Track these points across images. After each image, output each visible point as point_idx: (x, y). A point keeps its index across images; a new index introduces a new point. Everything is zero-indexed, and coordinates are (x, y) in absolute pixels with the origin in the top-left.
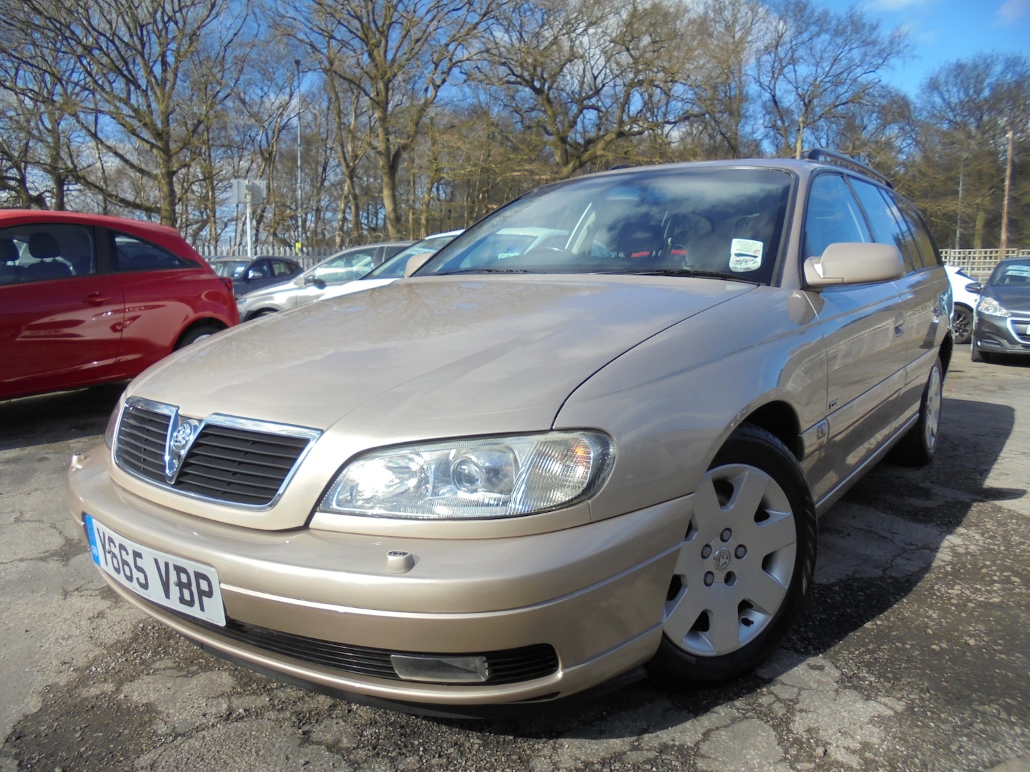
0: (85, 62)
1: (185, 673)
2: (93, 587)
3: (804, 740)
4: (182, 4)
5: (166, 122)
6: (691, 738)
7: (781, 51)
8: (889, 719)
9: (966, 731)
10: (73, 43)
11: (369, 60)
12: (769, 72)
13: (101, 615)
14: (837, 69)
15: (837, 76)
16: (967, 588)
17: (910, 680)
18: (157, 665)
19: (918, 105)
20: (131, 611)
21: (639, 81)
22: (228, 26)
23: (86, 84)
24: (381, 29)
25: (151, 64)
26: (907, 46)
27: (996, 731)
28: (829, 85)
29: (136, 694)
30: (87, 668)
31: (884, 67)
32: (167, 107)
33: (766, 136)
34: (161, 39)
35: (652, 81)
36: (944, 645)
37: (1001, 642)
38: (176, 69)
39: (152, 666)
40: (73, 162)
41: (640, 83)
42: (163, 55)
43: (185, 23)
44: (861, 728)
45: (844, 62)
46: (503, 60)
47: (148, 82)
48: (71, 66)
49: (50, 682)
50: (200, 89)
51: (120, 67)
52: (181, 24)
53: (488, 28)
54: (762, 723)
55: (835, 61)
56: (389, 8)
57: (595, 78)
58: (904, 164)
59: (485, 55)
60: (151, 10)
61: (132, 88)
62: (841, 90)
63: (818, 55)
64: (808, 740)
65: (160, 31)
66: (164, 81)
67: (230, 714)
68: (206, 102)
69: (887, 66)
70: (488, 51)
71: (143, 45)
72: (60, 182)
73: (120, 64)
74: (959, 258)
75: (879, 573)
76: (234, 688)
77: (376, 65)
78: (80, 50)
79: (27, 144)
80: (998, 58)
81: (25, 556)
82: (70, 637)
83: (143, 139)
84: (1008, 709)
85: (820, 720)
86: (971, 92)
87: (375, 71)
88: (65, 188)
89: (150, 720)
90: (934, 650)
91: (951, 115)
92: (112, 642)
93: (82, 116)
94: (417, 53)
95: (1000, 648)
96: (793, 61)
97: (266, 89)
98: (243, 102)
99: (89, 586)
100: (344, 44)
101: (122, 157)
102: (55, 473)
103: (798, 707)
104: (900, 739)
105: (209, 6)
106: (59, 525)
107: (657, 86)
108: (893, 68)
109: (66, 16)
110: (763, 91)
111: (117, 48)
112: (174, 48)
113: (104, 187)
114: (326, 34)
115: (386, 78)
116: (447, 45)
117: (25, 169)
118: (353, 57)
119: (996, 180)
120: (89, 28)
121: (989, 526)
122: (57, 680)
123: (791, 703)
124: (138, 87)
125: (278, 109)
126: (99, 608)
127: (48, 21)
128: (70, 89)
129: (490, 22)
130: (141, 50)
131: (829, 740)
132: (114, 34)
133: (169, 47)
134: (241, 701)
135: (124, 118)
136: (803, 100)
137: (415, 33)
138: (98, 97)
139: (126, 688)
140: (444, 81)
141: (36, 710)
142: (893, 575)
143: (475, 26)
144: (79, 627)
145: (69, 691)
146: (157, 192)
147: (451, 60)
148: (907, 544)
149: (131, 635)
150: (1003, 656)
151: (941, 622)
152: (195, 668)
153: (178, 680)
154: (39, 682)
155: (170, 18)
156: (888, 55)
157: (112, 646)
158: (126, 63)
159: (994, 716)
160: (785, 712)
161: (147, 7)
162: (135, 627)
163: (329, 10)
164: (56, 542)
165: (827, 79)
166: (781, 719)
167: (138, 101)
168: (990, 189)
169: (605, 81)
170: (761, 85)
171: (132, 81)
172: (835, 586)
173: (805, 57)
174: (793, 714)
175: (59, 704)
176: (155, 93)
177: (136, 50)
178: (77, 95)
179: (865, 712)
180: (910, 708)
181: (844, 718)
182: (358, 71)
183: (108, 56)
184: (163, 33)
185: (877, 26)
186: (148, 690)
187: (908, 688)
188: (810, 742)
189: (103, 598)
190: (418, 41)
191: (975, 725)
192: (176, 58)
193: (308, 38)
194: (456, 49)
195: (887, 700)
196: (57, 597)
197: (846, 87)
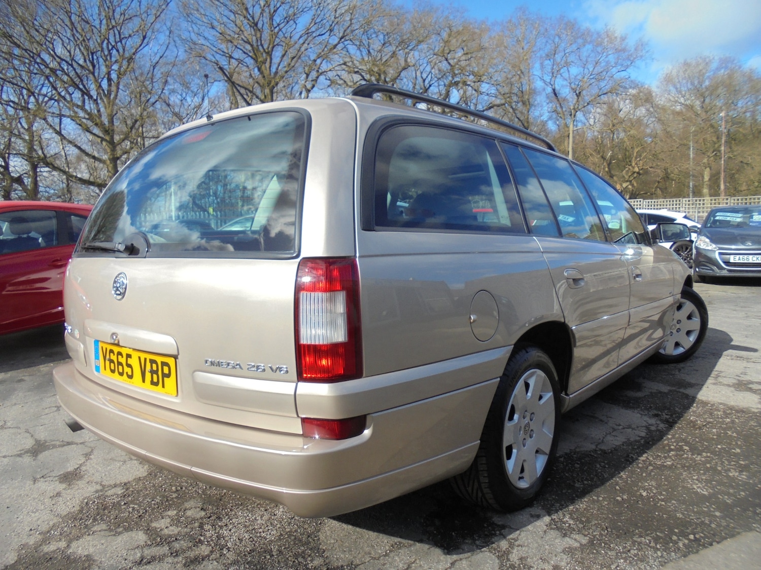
0: (51, 79)
1: (114, 533)
2: (54, 475)
3: (516, 565)
4: (122, 36)
5: (111, 122)
6: (442, 566)
7: (558, 57)
8: (576, 549)
9: (624, 555)
10: (42, 67)
11: (259, 73)
12: (550, 73)
13: (58, 494)
14: (598, 69)
15: (599, 74)
16: (652, 455)
17: (596, 522)
18: (95, 528)
19: (658, 93)
20: (79, 491)
21: (455, 82)
22: (156, 51)
23: (52, 95)
24: (267, 51)
25: (100, 81)
26: (647, 52)
27: (645, 555)
28: (593, 80)
29: (80, 548)
30: (48, 532)
31: (632, 67)
32: (112, 111)
33: (550, 118)
34: (107, 63)
35: (465, 82)
36: (625, 497)
37: (664, 493)
38: (118, 83)
39: (92, 529)
40: (43, 153)
41: (456, 84)
42: (109, 74)
43: (124, 50)
44: (556, 556)
45: (603, 64)
46: (356, 70)
47: (98, 94)
48: (42, 82)
49: (23, 542)
50: (136, 97)
51: (77, 83)
52: (121, 51)
53: (345, 47)
54: (491, 555)
55: (596, 64)
56: (272, 35)
57: (424, 81)
58: (650, 135)
59: (344, 67)
60: (99, 41)
61: (86, 98)
62: (602, 84)
63: (584, 59)
64: (519, 565)
65: (106, 56)
66: (110, 92)
67: (142, 560)
68: (141, 106)
69: (635, 67)
70: (345, 64)
71: (94, 66)
72: (34, 167)
73: (77, 80)
74: (689, 205)
75: (593, 447)
76: (146, 542)
77: (264, 77)
78: (47, 71)
79: (10, 140)
80: (713, 58)
81: (7, 454)
82: (37, 510)
83: (94, 134)
84: (657, 540)
85: (529, 551)
86: (696, 83)
87: (263, 81)
88: (38, 170)
89: (89, 566)
90: (618, 500)
91: (682, 100)
92: (66, 514)
93: (50, 119)
94: (293, 67)
95: (663, 497)
96: (567, 64)
97: (184, 95)
98: (169, 105)
99: (51, 474)
100: (240, 61)
101: (79, 148)
102: (29, 391)
103: (516, 543)
104: (580, 562)
105: (142, 38)
106: (31, 430)
107: (469, 85)
108: (638, 68)
109: (37, 47)
110: (546, 86)
111: (74, 69)
112: (117, 69)
113: (67, 170)
114: (227, 55)
115: (271, 85)
116: (315, 61)
117: (8, 158)
118: (247, 71)
119: (716, 146)
120: (54, 56)
121: (677, 409)
122: (28, 541)
123: (513, 541)
124: (90, 97)
125: (194, 109)
126: (57, 490)
127: (24, 52)
128: (41, 98)
129: (346, 43)
130: (92, 70)
131: (532, 565)
132: (73, 59)
133: (113, 68)
134: (149, 551)
135: (80, 120)
136: (575, 92)
137: (292, 52)
138: (61, 105)
139: (74, 545)
140: (313, 86)
141: (13, 562)
142: (602, 448)
143: (335, 46)
144: (43, 504)
145: (35, 548)
146: (106, 172)
147: (318, 71)
148: (617, 425)
149: (78, 509)
150: (663, 503)
151: (628, 480)
152: (121, 529)
153: (109, 538)
154: (16, 543)
155: (113, 47)
156: (635, 58)
157: (65, 516)
158: (82, 81)
159: (647, 544)
160: (507, 547)
161: (96, 40)
162: (82, 502)
163: (229, 38)
164: (29, 443)
165: (592, 77)
166: (504, 552)
167: (90, 107)
168: (713, 152)
169: (431, 82)
170: (545, 82)
171: (86, 93)
172: (561, 457)
173: (575, 62)
174: (513, 548)
175: (29, 557)
176: (103, 101)
177: (89, 70)
178: (46, 103)
179: (561, 545)
180: (591, 542)
181: (546, 549)
182: (251, 81)
183: (68, 75)
184: (108, 58)
185: (626, 38)
186: (89, 545)
187: (594, 528)
188: (520, 567)
189: (60, 482)
190: (293, 58)
191: (632, 551)
192: (118, 75)
193: (215, 57)
194: (321, 63)
195: (577, 537)
196: (29, 483)
197: (606, 82)
